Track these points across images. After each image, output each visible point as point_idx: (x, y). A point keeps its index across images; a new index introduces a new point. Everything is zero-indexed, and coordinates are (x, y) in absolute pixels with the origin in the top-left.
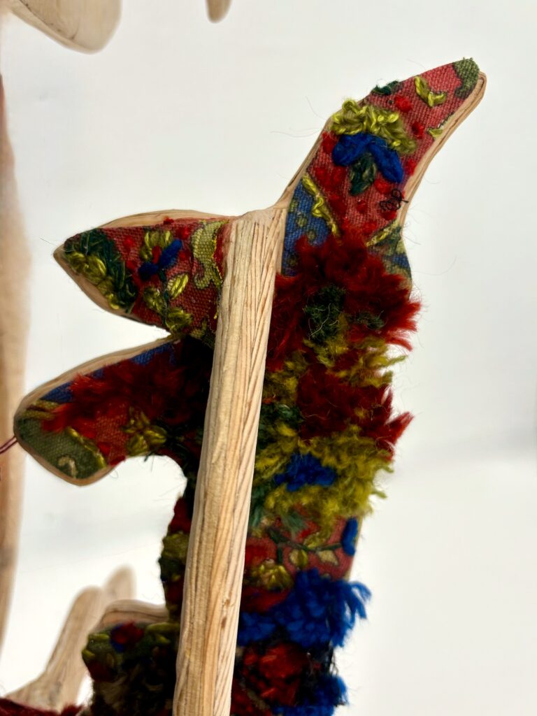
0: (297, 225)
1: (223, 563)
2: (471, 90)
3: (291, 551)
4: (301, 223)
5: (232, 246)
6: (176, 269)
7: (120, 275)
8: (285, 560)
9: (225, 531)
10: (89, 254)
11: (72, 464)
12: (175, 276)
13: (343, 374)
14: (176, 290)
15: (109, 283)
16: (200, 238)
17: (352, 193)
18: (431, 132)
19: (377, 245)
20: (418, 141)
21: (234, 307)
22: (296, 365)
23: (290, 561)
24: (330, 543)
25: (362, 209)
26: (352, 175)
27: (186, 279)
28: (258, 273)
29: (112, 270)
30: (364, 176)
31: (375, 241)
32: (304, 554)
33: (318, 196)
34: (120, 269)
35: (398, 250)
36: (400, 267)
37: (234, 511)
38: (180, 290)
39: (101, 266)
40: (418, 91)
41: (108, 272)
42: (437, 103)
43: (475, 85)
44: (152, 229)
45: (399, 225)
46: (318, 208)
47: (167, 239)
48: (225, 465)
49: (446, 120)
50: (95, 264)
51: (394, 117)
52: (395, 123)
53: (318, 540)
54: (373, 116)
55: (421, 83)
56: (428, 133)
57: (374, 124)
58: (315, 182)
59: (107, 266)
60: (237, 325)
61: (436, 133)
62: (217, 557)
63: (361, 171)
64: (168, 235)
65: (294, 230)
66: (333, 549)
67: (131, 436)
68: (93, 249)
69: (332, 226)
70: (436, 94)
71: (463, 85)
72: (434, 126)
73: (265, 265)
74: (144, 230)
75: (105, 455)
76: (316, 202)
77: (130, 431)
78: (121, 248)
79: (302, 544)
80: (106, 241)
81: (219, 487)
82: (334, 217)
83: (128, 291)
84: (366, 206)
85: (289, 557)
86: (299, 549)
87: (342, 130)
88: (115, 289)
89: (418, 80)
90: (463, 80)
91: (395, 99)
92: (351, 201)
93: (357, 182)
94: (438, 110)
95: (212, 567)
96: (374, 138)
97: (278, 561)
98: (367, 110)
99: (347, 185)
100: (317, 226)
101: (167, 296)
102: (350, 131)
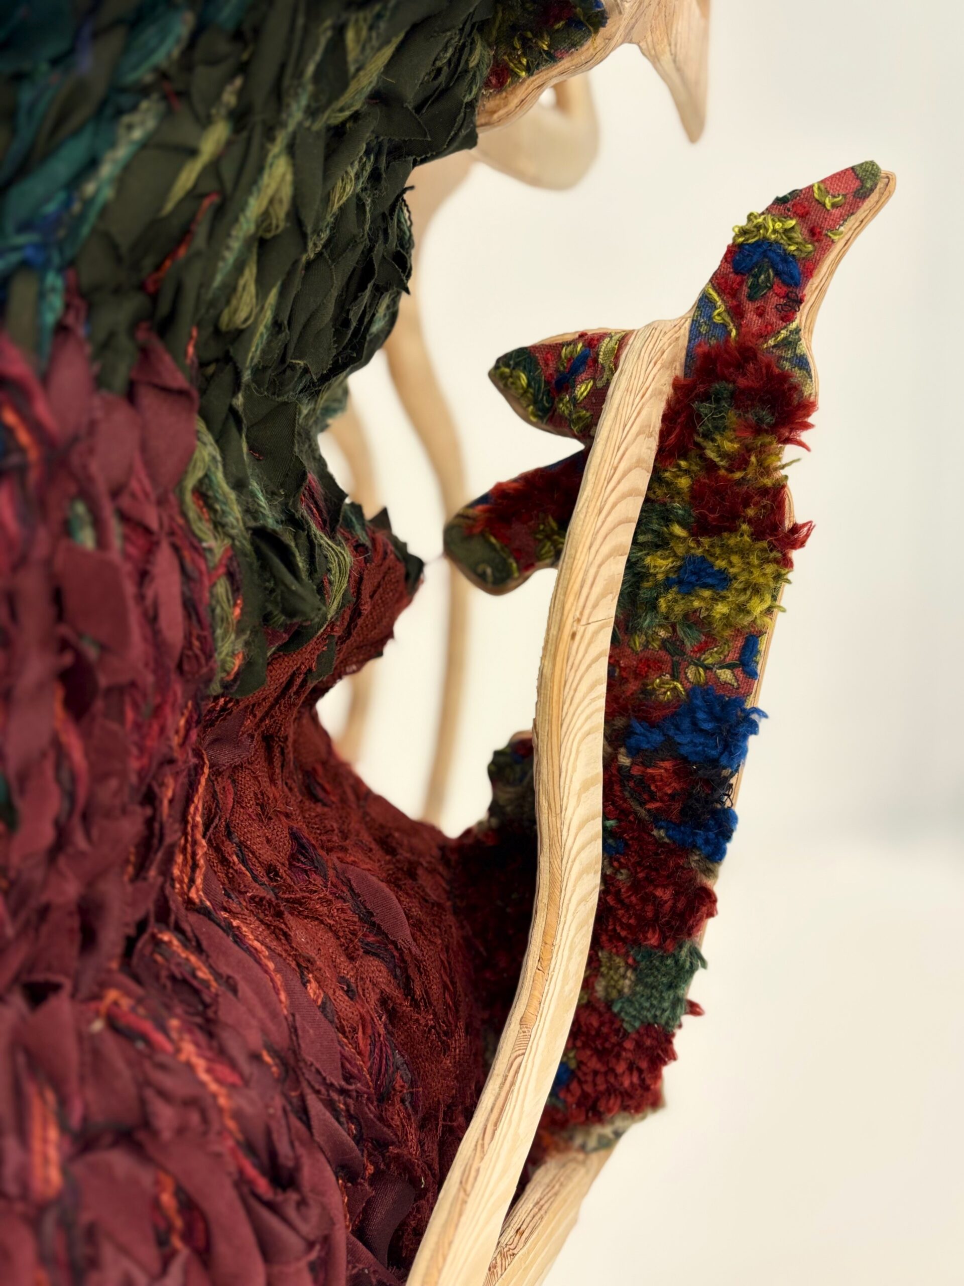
0: (700, 332)
1: (576, 587)
2: (872, 190)
3: (687, 667)
4: (703, 329)
5: (628, 347)
6: (584, 376)
7: (539, 388)
8: (682, 676)
9: (580, 562)
10: (514, 368)
11: (489, 571)
12: (583, 382)
13: (738, 475)
14: (582, 394)
15: (529, 395)
16: (605, 346)
17: (751, 298)
18: (829, 234)
19: (774, 347)
20: (816, 244)
21: (616, 392)
22: (691, 464)
23: (687, 678)
24: (728, 660)
25: (761, 313)
26: (750, 281)
27: (591, 383)
28: (644, 367)
29: (533, 383)
30: (760, 281)
31: (771, 342)
32: (701, 670)
33: (719, 303)
34: (539, 382)
35: (798, 351)
36: (800, 369)
37: (590, 548)
38: (585, 394)
39: (524, 379)
40: (816, 196)
41: (529, 385)
42: (834, 205)
43: (876, 185)
44: (568, 344)
45: (797, 327)
46: (719, 314)
47: (579, 349)
48: (587, 513)
49: (845, 220)
50: (519, 378)
51: (792, 223)
52: (793, 228)
53: (716, 656)
54: (770, 224)
55: (819, 188)
56: (826, 235)
57: (770, 231)
58: (716, 291)
59: (528, 379)
60: (615, 406)
61: (835, 234)
62: (572, 581)
63: (756, 277)
64: (580, 346)
65: (697, 337)
66: (730, 667)
67: (540, 541)
68: (517, 364)
69: (731, 331)
70: (834, 197)
71: (862, 186)
72: (832, 229)
73: (654, 361)
74: (562, 345)
75: (517, 562)
76: (716, 308)
77: (540, 536)
78: (541, 362)
79: (699, 659)
80: (529, 357)
81: (579, 528)
82: (733, 322)
83: (545, 402)
84: (764, 311)
85: (686, 673)
86: (696, 665)
87: (741, 240)
88: (535, 402)
89: (816, 186)
90: (862, 181)
91: (793, 206)
92: (749, 306)
93: (755, 287)
94: (836, 212)
95: (567, 588)
96: (771, 244)
97: (674, 677)
98: (764, 219)
99: (745, 290)
100: (717, 332)
101: (574, 400)
102: (747, 240)
